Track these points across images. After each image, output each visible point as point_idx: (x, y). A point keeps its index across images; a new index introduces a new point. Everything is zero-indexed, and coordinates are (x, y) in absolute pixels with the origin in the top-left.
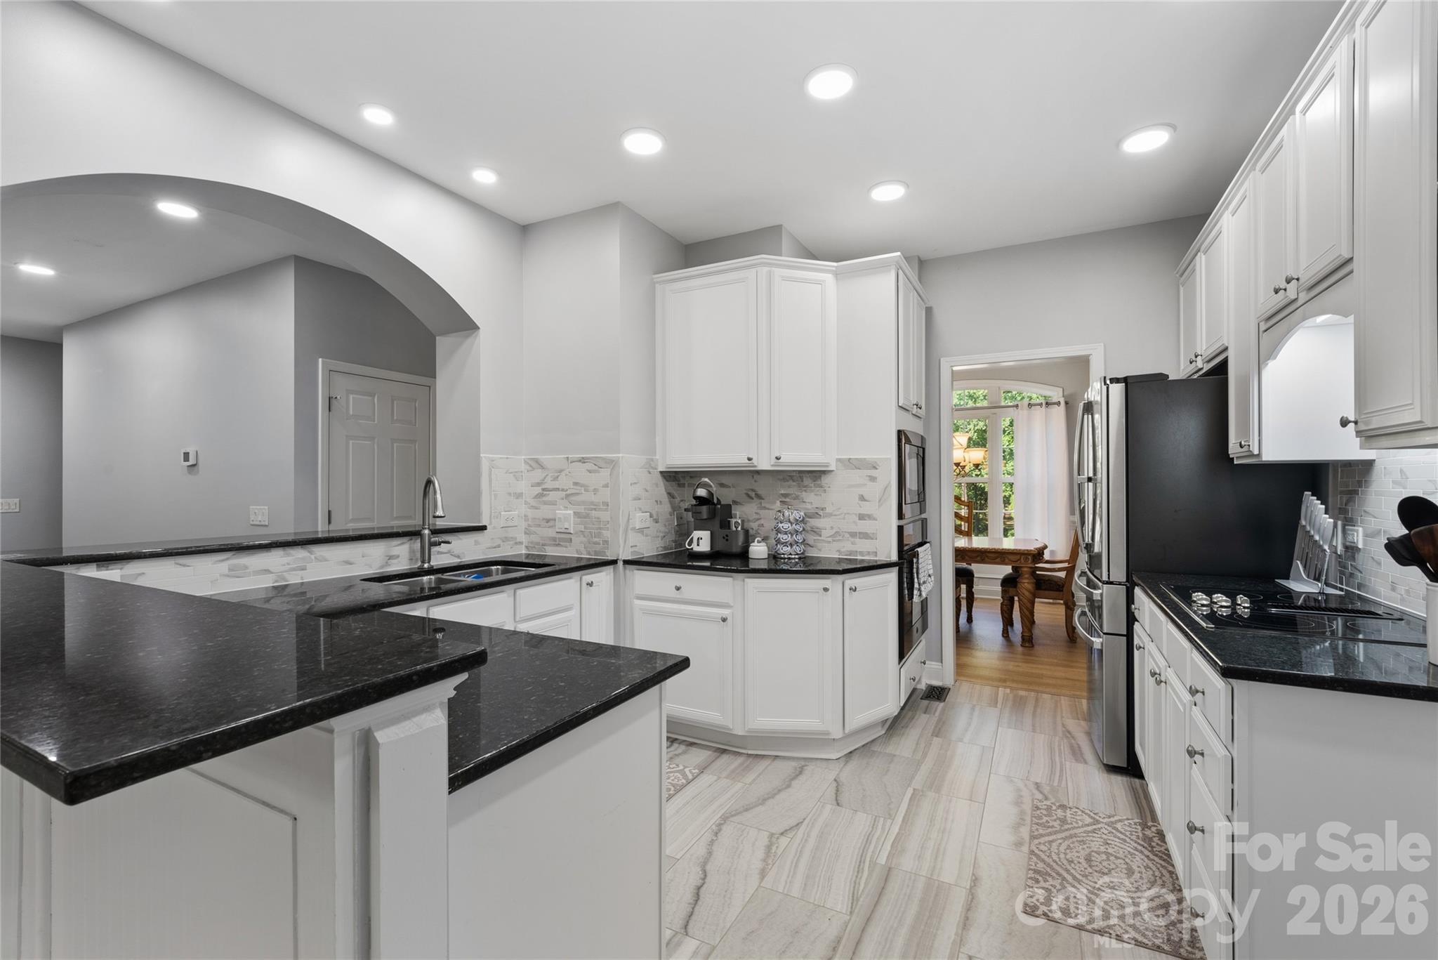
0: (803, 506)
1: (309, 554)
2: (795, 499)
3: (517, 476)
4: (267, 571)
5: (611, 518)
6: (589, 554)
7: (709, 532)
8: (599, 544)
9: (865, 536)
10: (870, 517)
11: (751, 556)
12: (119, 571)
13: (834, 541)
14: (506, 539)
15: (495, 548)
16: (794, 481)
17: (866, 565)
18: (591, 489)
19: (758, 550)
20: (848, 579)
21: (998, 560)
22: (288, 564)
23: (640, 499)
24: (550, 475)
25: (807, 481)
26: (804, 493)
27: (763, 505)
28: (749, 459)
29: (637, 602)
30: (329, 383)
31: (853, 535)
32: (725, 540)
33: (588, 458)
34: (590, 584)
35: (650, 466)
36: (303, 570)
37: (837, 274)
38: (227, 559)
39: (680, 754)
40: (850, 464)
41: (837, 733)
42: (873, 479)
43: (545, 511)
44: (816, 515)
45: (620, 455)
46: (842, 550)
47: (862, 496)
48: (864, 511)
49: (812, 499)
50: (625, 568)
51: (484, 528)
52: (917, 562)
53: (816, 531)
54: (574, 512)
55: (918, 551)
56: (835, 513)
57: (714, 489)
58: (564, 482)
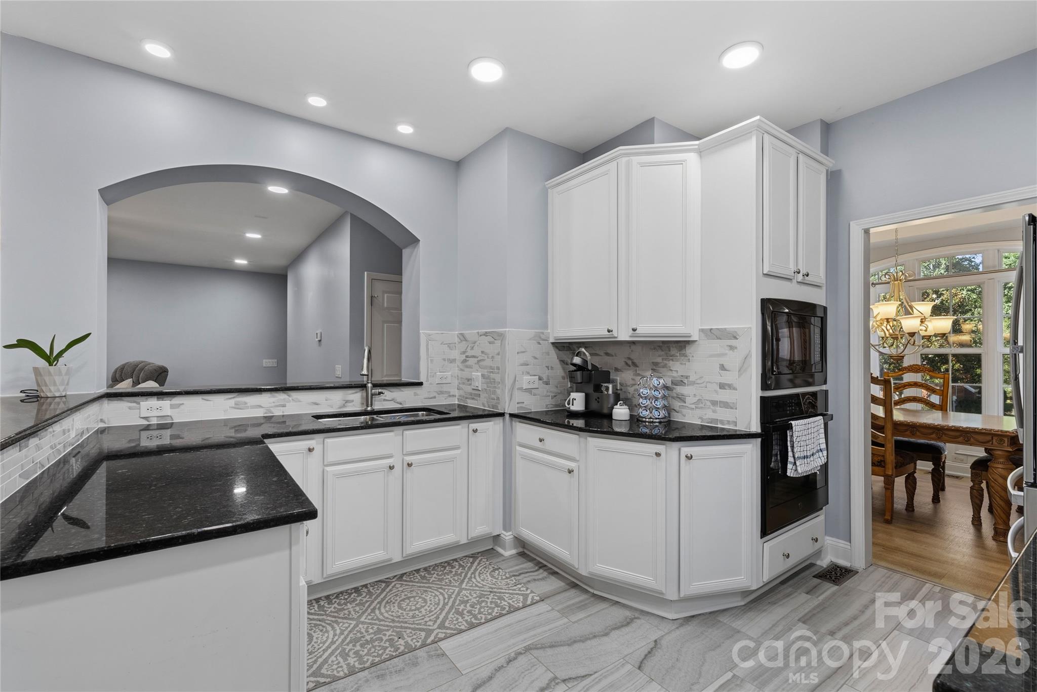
0: (670, 373)
1: (288, 397)
2: (663, 368)
3: (450, 346)
4: (260, 407)
5: (501, 380)
6: (489, 407)
7: (584, 394)
8: (494, 399)
9: (726, 405)
10: (730, 386)
11: (614, 417)
12: (169, 401)
13: (696, 408)
14: (441, 393)
15: (431, 398)
16: (662, 351)
17: (725, 433)
18: (490, 356)
19: (621, 412)
20: (682, 447)
21: (961, 439)
22: (274, 403)
23: (528, 365)
24: (470, 345)
25: (674, 351)
26: (671, 362)
27: (638, 372)
28: (609, 331)
29: (518, 448)
30: (371, 287)
31: (714, 403)
32: (596, 402)
33: (489, 332)
34: (475, 431)
35: (539, 339)
36: (283, 406)
37: (700, 152)
38: (234, 398)
39: (538, 580)
40: (711, 334)
41: (672, 595)
42: (732, 348)
43: (466, 374)
44: (681, 383)
45: (507, 329)
46: (704, 417)
47: (723, 365)
48: (724, 380)
49: (677, 368)
50: (511, 421)
51: (421, 384)
52: (792, 436)
53: (681, 398)
54: (482, 374)
55: (791, 424)
56: (699, 381)
57: (589, 357)
58: (476, 352)
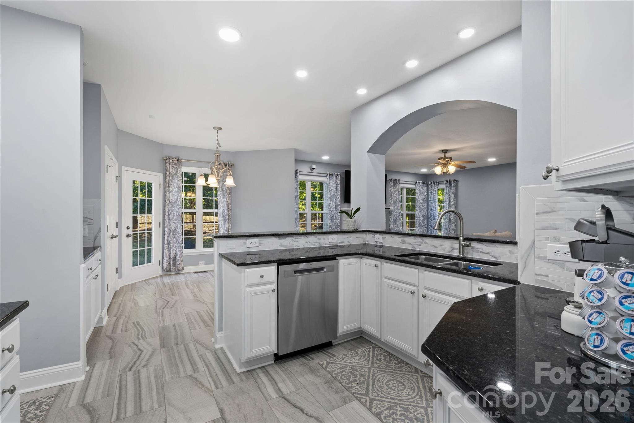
4: (410, 244)
12: (382, 236)
23: (556, 229)
34: (480, 289)
51: (515, 243)
